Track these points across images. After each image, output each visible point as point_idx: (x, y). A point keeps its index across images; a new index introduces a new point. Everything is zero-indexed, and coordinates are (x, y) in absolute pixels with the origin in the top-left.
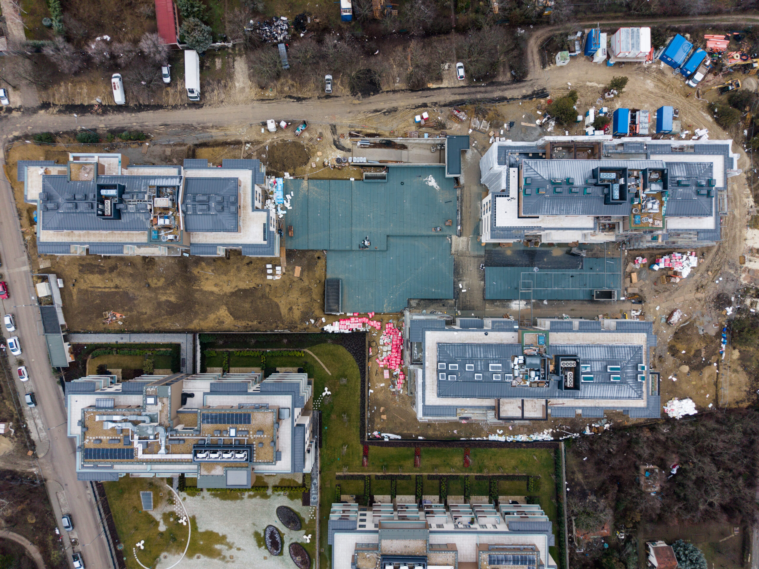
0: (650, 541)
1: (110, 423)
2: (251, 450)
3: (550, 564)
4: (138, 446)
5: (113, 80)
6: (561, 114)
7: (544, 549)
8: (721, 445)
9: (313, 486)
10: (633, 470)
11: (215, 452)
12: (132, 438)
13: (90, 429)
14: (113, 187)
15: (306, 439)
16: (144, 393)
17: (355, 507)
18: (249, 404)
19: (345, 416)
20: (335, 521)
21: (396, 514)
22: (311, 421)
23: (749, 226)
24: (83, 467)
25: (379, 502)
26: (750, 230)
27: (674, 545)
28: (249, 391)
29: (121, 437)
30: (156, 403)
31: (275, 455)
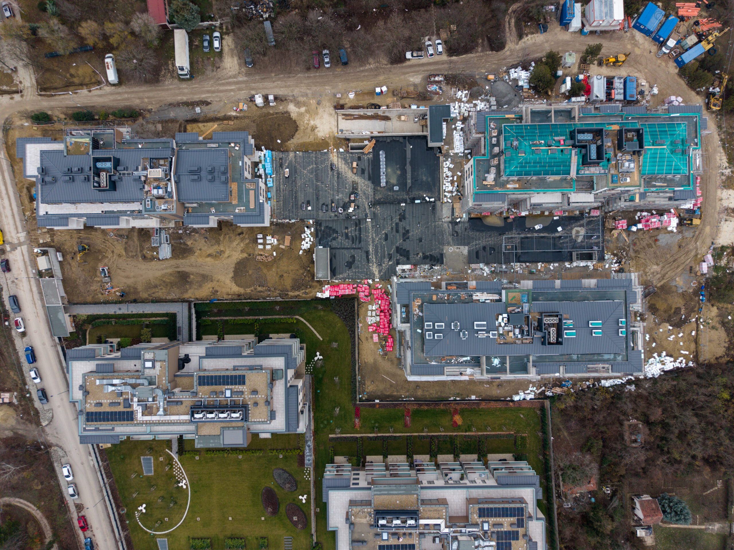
0: (635, 495)
1: (109, 387)
2: (246, 410)
3: (538, 517)
4: (137, 409)
5: (106, 60)
6: (539, 81)
7: (532, 502)
8: (702, 398)
9: (307, 448)
10: (618, 425)
11: (211, 413)
12: (132, 400)
13: (90, 394)
14: (108, 160)
15: (299, 401)
16: (142, 358)
17: (348, 466)
18: (243, 366)
19: (336, 379)
20: (329, 479)
21: (388, 472)
22: (304, 385)
23: (724, 186)
24: (85, 430)
25: (372, 462)
26: (725, 190)
27: (659, 498)
28: (243, 354)
29: (121, 400)
30: (154, 367)
31: (269, 415)
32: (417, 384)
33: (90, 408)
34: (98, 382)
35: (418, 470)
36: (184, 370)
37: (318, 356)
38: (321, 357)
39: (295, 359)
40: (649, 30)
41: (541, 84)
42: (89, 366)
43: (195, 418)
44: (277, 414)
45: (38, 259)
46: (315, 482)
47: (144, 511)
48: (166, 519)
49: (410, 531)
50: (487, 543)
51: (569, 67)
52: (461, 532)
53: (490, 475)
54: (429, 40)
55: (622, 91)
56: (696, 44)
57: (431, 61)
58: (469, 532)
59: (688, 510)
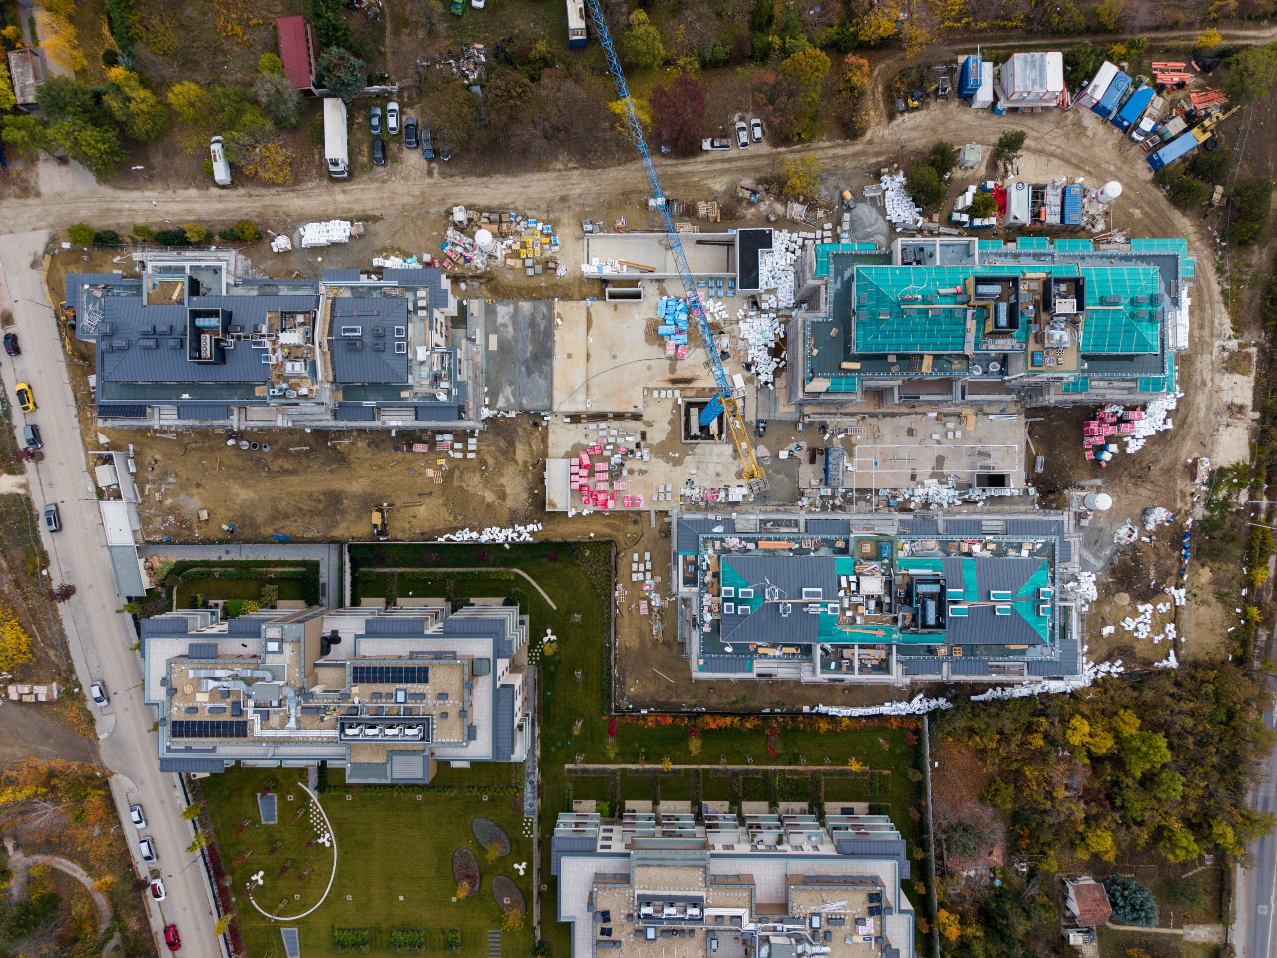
0: (1069, 876)
1: (210, 681)
2: (428, 725)
3: (902, 907)
5: (212, 147)
7: (893, 883)
9: (528, 785)
11: (373, 727)
12: (246, 704)
13: (178, 693)
14: (213, 314)
15: (516, 709)
16: (263, 635)
17: (595, 818)
18: (425, 653)
19: (578, 674)
20: (562, 838)
21: (659, 829)
22: (525, 682)
23: (1226, 369)
24: (169, 749)
25: (634, 811)
26: (1227, 375)
27: (1108, 881)
28: (426, 632)
29: (226, 703)
30: (281, 651)
31: (466, 732)
32: (711, 685)
33: (177, 713)
34: (191, 674)
35: (709, 826)
36: (331, 656)
37: (549, 636)
38: (554, 638)
39: (510, 642)
40: (1105, 108)
41: (923, 197)
42: (178, 646)
43: (346, 735)
44: (478, 731)
45: (97, 468)
46: (540, 843)
47: (261, 882)
48: (297, 896)
49: (691, 926)
50: (817, 949)
51: (972, 168)
52: (774, 929)
53: (826, 838)
54: (742, 119)
55: (1058, 209)
56: (1185, 131)
57: (744, 153)
58: (788, 930)
59: (1152, 903)
